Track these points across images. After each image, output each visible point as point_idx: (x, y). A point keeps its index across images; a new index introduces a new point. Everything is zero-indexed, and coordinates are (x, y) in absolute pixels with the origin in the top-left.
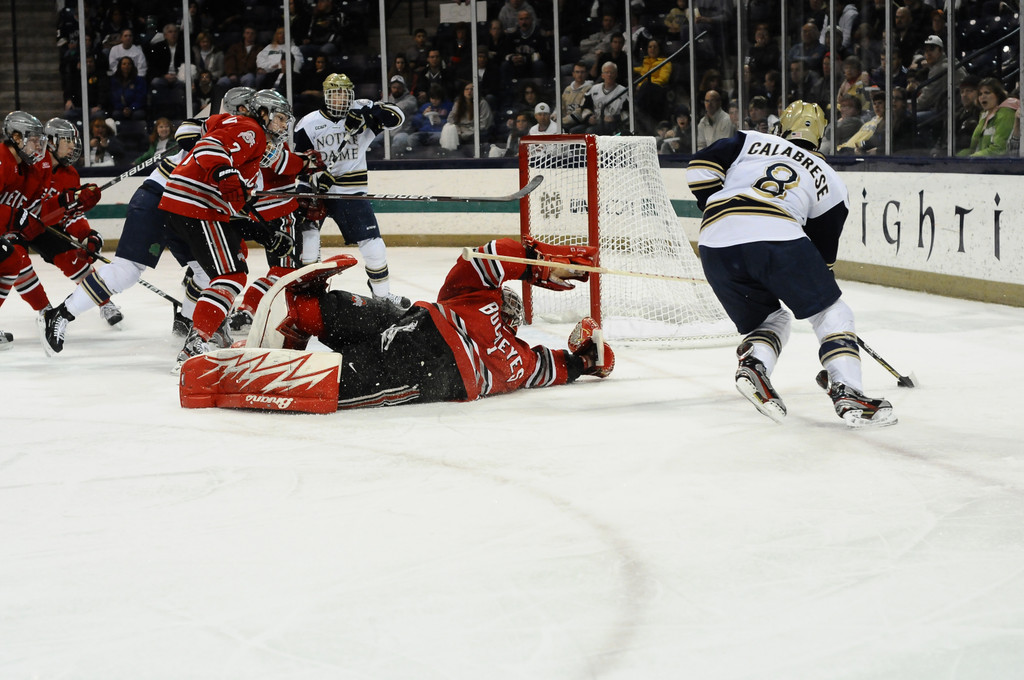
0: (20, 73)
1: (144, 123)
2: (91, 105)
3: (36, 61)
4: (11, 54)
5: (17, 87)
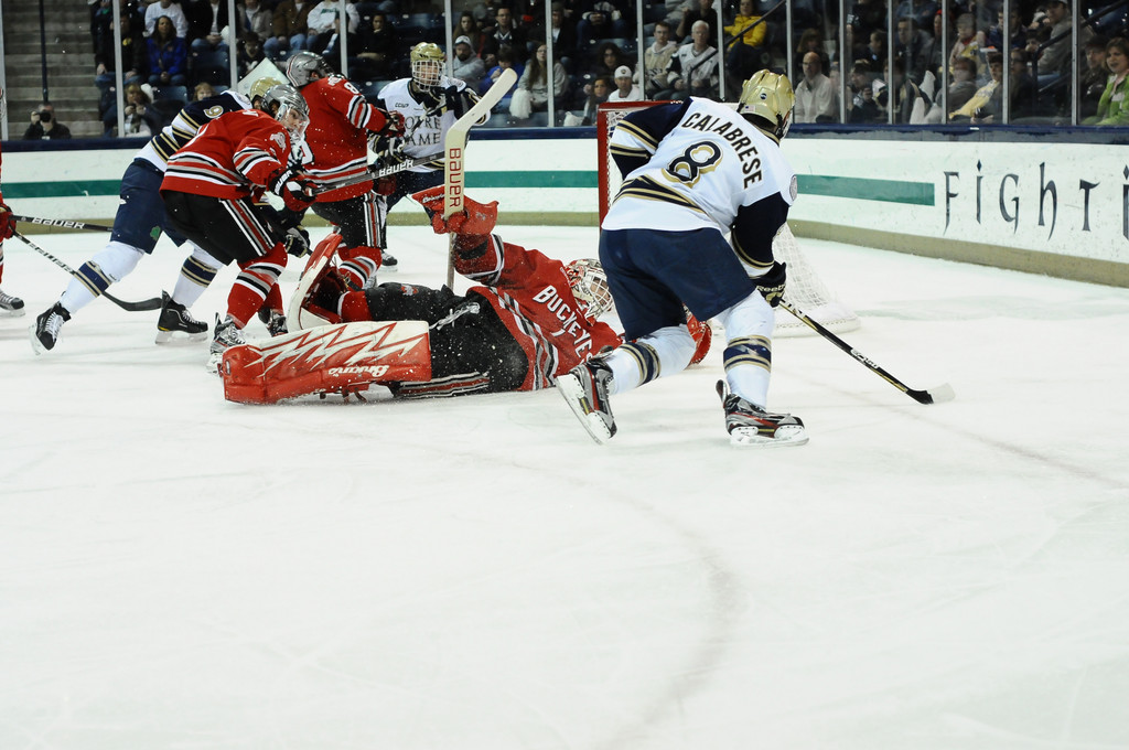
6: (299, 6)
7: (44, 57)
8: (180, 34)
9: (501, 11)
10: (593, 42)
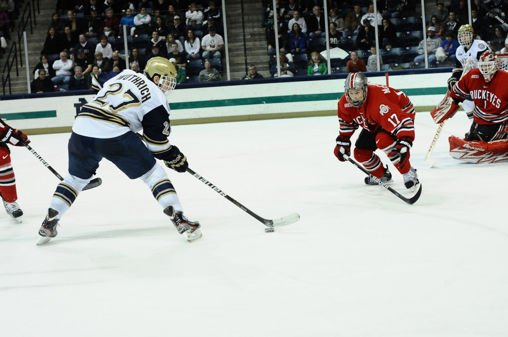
0: (246, 33)
1: (306, 55)
2: (280, 48)
3: (253, 27)
4: (242, 24)
5: (245, 40)
6: (357, 15)
7: (245, 44)
8: (304, 30)
9: (451, 14)
10: (491, 26)
